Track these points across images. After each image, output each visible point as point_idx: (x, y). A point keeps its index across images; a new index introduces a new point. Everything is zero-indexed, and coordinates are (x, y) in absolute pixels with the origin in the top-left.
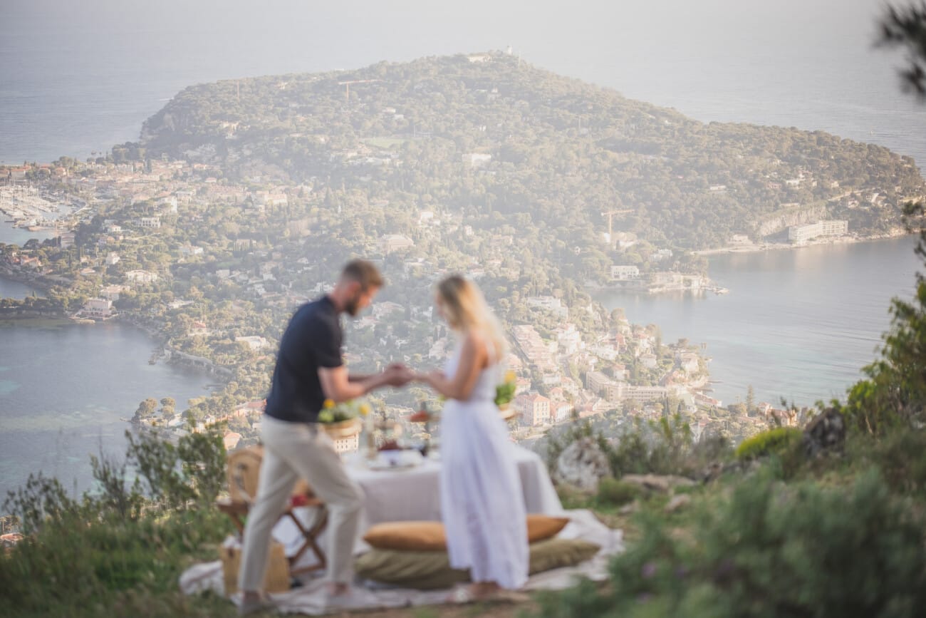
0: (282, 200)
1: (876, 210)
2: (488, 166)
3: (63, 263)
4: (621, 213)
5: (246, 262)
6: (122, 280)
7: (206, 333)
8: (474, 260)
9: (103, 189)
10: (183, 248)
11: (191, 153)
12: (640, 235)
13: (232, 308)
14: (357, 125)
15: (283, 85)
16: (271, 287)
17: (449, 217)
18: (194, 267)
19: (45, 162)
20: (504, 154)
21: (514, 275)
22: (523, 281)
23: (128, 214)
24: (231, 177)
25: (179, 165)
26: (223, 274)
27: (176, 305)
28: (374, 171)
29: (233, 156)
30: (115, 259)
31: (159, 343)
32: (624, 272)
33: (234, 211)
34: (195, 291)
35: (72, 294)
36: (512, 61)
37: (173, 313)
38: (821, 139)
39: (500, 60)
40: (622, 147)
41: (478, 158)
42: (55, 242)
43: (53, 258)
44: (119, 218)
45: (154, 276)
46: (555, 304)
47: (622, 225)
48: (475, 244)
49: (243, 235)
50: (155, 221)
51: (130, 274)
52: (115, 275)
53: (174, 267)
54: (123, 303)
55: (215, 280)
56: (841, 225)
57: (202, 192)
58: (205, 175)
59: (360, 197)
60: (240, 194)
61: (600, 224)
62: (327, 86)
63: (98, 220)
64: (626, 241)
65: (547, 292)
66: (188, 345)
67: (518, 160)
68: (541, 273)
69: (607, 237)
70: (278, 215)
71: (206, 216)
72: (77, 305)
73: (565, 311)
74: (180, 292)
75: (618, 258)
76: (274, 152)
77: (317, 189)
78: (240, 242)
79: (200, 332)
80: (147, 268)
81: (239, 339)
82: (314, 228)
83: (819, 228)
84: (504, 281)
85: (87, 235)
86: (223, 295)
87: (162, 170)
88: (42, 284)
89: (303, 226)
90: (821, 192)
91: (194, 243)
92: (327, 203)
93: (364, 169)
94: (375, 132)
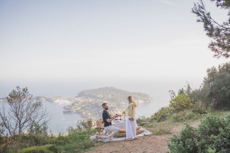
0: (91, 100)
1: (146, 99)
2: (111, 97)
3: (71, 107)
4: (123, 100)
5: (88, 106)
6: (76, 109)
7: (85, 113)
8: (110, 105)
9: (74, 100)
10: (82, 105)
11: (83, 96)
12: (125, 102)
13: (87, 111)
14: (99, 93)
15: (91, 90)
16: (91, 109)
17: (107, 101)
18: (83, 107)
19: (69, 98)
20: (112, 96)
21: (114, 106)
22: (114, 107)
23: (77, 102)
24: (87, 98)
25: (82, 98)
26: (86, 108)
27: (82, 111)
28: (100, 97)
29: (87, 97)
30: (76, 107)
31: (80, 114)
32: (124, 106)
33: (87, 102)
34: (84, 109)
35: (72, 110)
36: (113, 87)
37: (81, 111)
38: (141, 93)
39: (111, 87)
40: (123, 95)
41: (110, 96)
42: (70, 105)
43: (70, 107)
44: (76, 103)
45: (79, 108)
46: (117, 109)
47: (123, 102)
48: (110, 104)
49: (88, 104)
50: (80, 103)
51: (77, 108)
52: (76, 108)
53: (81, 107)
54: (77, 111)
55: (85, 108)
56: (143, 101)
57: (84, 100)
58: (84, 98)
59: (99, 100)
60: (88, 100)
61: (121, 101)
62: (96, 90)
63: (74, 103)
64: (124, 103)
65: (117, 108)
66: (83, 114)
67: (114, 96)
68: (116, 106)
69: (122, 103)
70: (91, 102)
71: (84, 102)
72: (72, 111)
73: (119, 110)
74: (82, 109)
75: (123, 105)
76: (91, 96)
77: (95, 99)
78: (88, 105)
79: (84, 113)
80: (79, 107)
81: (88, 114)
82: (95, 103)
83: (141, 101)
84: (113, 107)
85: (73, 104)
86: (86, 110)
87: (80, 98)
88: (68, 109)
89: (94, 103)
90: (141, 98)
91: (83, 105)
92: (96, 101)
93: (99, 97)
94: (100, 94)
